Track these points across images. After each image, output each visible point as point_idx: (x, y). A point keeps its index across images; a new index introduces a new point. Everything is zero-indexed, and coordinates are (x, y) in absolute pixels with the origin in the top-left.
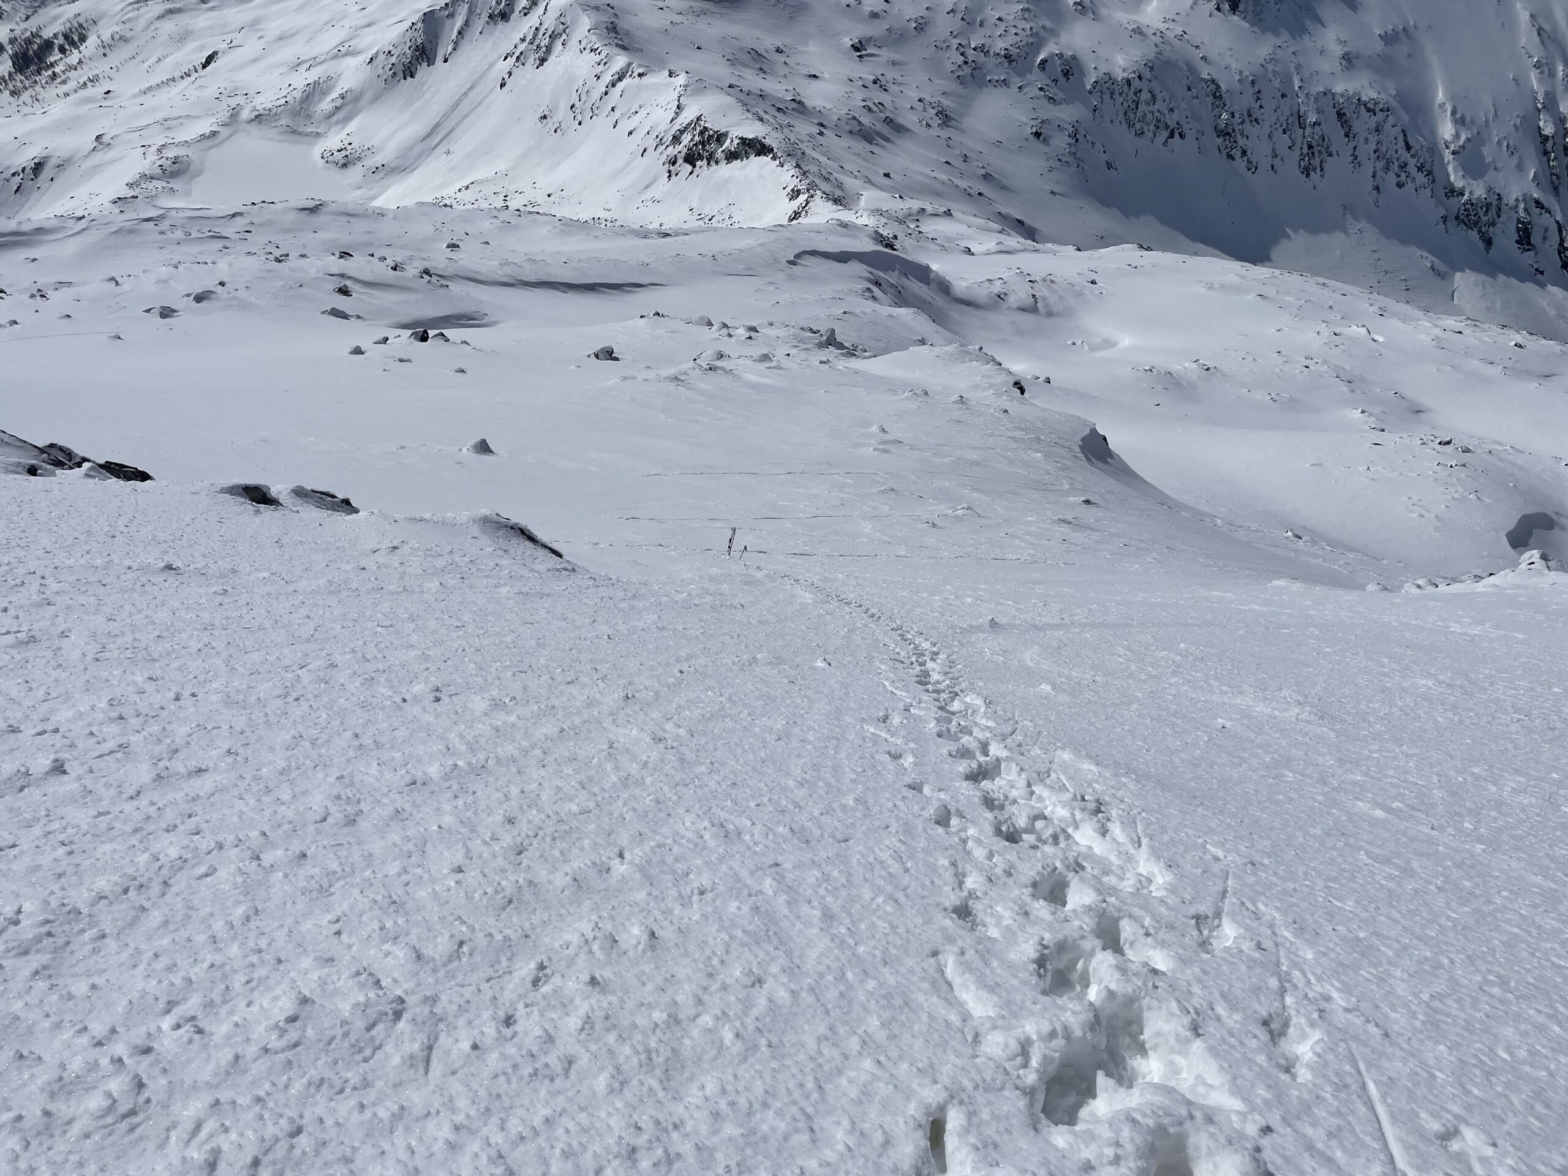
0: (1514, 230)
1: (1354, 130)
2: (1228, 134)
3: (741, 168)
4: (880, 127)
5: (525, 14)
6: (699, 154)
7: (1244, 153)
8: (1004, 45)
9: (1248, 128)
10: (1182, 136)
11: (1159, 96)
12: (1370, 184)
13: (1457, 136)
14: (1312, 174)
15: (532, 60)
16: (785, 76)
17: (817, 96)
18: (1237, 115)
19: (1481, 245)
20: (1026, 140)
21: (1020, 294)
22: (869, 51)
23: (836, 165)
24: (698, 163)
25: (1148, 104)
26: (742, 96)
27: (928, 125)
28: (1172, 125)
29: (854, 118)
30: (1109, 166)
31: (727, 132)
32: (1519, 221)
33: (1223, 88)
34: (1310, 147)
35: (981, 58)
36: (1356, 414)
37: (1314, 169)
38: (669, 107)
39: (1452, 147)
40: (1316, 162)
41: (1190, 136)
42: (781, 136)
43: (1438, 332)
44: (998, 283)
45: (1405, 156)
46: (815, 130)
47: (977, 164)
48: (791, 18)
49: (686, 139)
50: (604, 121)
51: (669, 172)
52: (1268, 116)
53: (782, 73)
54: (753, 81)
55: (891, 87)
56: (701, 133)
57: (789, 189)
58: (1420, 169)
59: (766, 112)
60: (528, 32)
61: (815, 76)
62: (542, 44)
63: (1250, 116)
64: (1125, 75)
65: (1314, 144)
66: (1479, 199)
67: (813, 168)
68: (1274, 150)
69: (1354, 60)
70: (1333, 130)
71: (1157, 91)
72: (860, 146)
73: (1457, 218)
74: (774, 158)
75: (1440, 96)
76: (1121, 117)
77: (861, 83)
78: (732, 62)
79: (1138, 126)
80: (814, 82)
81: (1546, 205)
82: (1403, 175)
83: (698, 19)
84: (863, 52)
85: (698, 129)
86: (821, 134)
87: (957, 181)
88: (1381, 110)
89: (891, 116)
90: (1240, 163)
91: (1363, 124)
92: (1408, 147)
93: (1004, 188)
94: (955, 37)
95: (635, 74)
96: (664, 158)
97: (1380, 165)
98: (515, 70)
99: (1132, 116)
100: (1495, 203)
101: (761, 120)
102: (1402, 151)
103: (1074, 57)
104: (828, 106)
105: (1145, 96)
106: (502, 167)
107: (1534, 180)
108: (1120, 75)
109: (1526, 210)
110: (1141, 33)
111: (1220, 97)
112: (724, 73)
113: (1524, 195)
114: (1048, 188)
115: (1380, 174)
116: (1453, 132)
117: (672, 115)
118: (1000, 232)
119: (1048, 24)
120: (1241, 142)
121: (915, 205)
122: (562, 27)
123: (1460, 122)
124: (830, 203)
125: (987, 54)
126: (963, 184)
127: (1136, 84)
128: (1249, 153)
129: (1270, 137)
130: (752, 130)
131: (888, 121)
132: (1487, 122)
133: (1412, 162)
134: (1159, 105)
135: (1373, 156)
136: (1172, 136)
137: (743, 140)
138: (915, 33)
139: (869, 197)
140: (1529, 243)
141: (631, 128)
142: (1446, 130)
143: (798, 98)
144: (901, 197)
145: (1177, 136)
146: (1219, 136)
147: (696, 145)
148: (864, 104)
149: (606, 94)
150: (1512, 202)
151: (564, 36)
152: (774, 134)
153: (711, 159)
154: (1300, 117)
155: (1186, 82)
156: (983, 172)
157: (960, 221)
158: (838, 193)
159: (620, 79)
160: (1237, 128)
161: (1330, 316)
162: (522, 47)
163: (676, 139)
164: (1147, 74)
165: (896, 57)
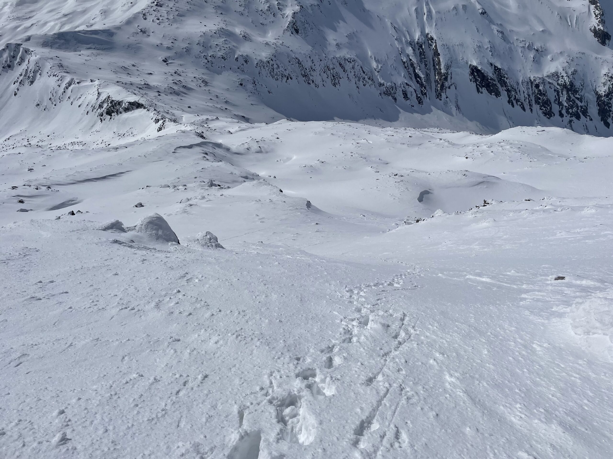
0: (402, 94)
1: (346, 69)
2: (306, 76)
3: (132, 114)
4: (182, 89)
5: (19, 65)
6: (112, 110)
7: (313, 81)
8: (221, 54)
9: (312, 72)
10: (291, 79)
11: (280, 66)
12: (355, 86)
13: (378, 66)
14: (336, 85)
15: (27, 82)
16: (139, 75)
17: (153, 81)
18: (307, 69)
19: (393, 100)
20: (238, 87)
21: (255, 147)
22: (170, 62)
23: (169, 107)
24: (113, 114)
25: (277, 69)
26: (124, 85)
27: (200, 86)
28: (287, 75)
29: (171, 87)
30: (269, 92)
31: (122, 101)
32: (402, 90)
33: (301, 60)
34: (334, 77)
35: (214, 60)
36: (369, 168)
37: (337, 84)
38: (94, 94)
39: (377, 70)
40: (337, 81)
41: (294, 78)
42: (145, 100)
43: (386, 137)
44: (246, 144)
45: (364, 75)
46: (157, 94)
47: (222, 98)
48: (135, 53)
49: (105, 105)
50: (66, 103)
51: (101, 119)
52: (317, 68)
53: (137, 74)
54: (126, 79)
55: (181, 74)
56: (111, 102)
57: (154, 119)
58: (369, 79)
59: (135, 90)
60: (23, 72)
61: (151, 73)
62: (30, 76)
63: (312, 69)
64: (267, 60)
65: (334, 75)
66: (389, 86)
67: (161, 110)
68: (322, 79)
69: (340, 46)
70: (339, 69)
71: (279, 64)
72: (175, 98)
73: (384, 93)
74: (145, 108)
75: (370, 53)
76: (269, 75)
77: (170, 74)
78: (116, 72)
79: (276, 77)
80: (151, 76)
81: (410, 84)
82: (365, 82)
83: (97, 57)
84: (167, 62)
85: (109, 101)
86: (159, 95)
87: (216, 105)
88: (353, 61)
89: (185, 85)
90: (313, 85)
91: (348, 66)
92: (364, 72)
93: (234, 105)
94: (202, 53)
95: (76, 83)
96: (97, 114)
97: (357, 79)
98: (20, 88)
99: (272, 74)
100: (394, 86)
101: (135, 94)
102: (362, 74)
103: (247, 56)
104: (160, 84)
105: (275, 66)
106: (23, 128)
107: (404, 76)
108: (265, 60)
109: (404, 87)
110: (268, 44)
111: (301, 64)
112: (113, 77)
113: (402, 82)
114: (250, 103)
115: (357, 82)
116: (376, 65)
117: (96, 97)
118: (238, 123)
119: (235, 44)
120: (311, 78)
121: (204, 117)
122: (37, 68)
123: (377, 61)
124: (172, 123)
125: (215, 57)
126: (219, 106)
127: (271, 62)
128: (314, 81)
129: (320, 75)
130: (133, 99)
131: (184, 87)
132: (385, 60)
133: (366, 77)
134: (281, 69)
135: (354, 77)
136: (288, 79)
137: (130, 103)
138: (186, 53)
139: (186, 117)
140: (407, 98)
141: (79, 104)
142: (374, 65)
143: (147, 83)
144: (198, 115)
145: (289, 79)
146: (303, 77)
147: (110, 107)
148: (173, 82)
149: (64, 92)
150: (399, 85)
151: (40, 71)
152: (142, 99)
153: (118, 112)
154: (328, 67)
155: (288, 60)
156: (225, 100)
157: (223, 121)
158: (173, 118)
159: (69, 86)
160: (309, 73)
161: (355, 137)
162: (21, 78)
163: (101, 106)
164: (274, 59)
165: (181, 62)
